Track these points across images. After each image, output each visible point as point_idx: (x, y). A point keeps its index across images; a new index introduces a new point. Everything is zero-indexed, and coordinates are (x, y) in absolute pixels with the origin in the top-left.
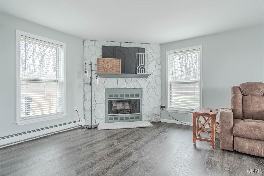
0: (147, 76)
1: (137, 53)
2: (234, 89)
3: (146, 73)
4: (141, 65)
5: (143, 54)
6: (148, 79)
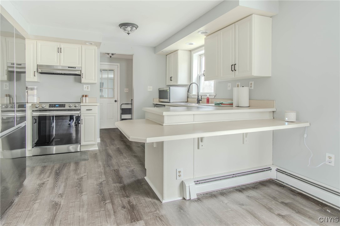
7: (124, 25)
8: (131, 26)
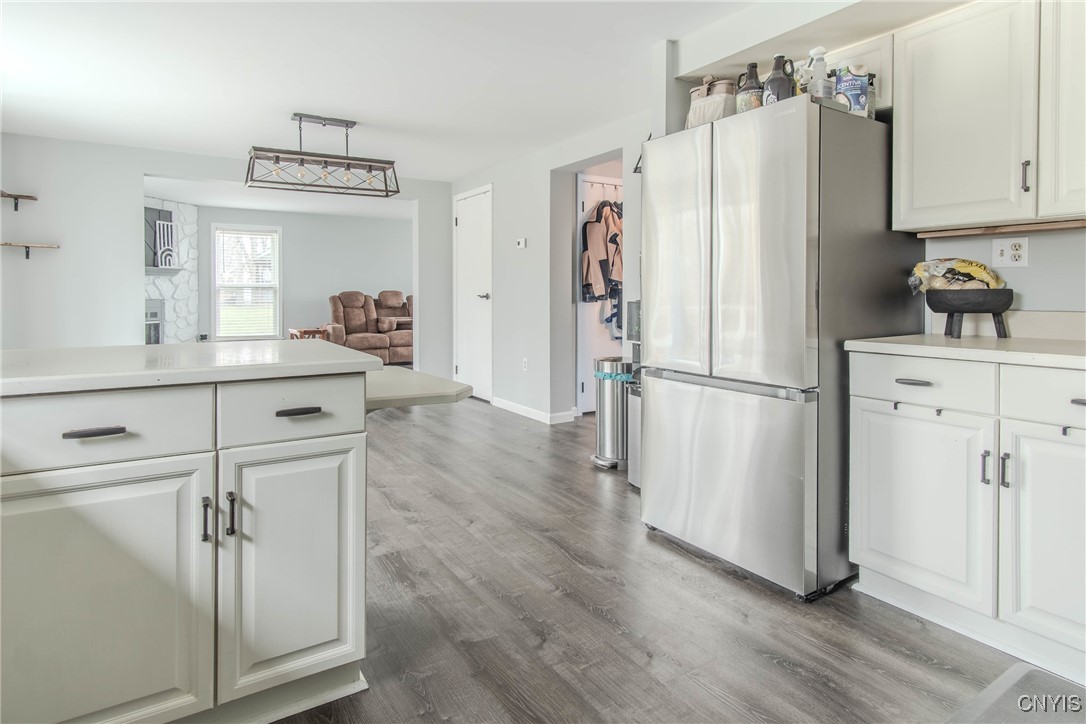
0: (176, 272)
1: (158, 222)
2: (334, 299)
3: (172, 267)
4: (167, 247)
5: (170, 224)
6: (176, 279)
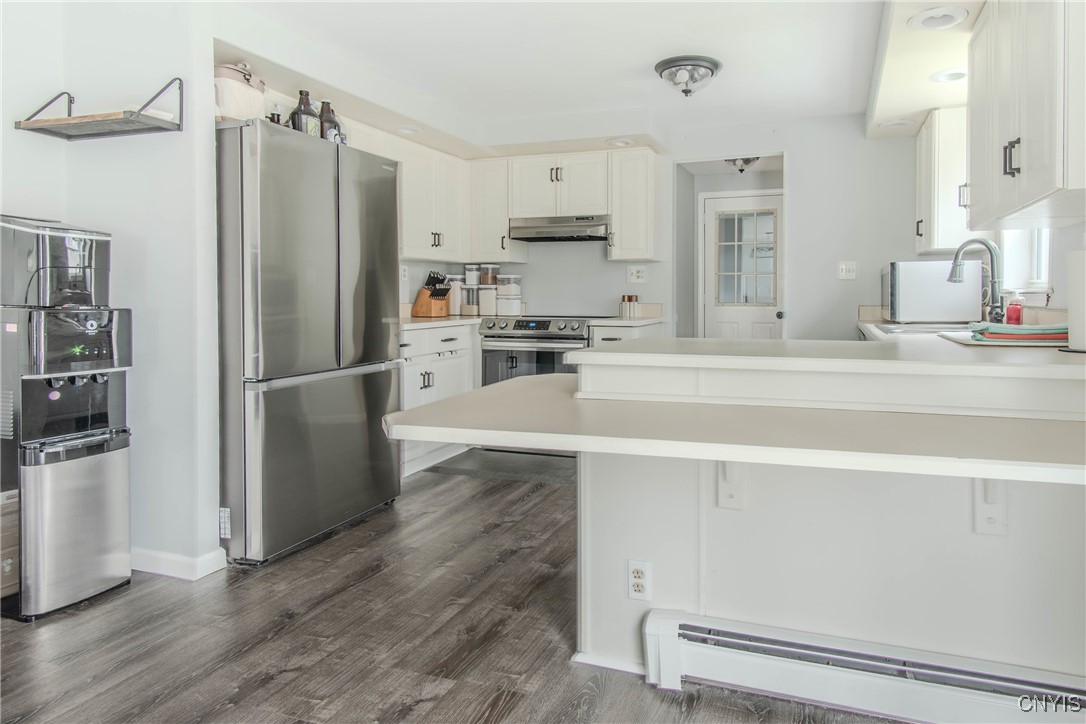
7: (668, 66)
8: (689, 68)
